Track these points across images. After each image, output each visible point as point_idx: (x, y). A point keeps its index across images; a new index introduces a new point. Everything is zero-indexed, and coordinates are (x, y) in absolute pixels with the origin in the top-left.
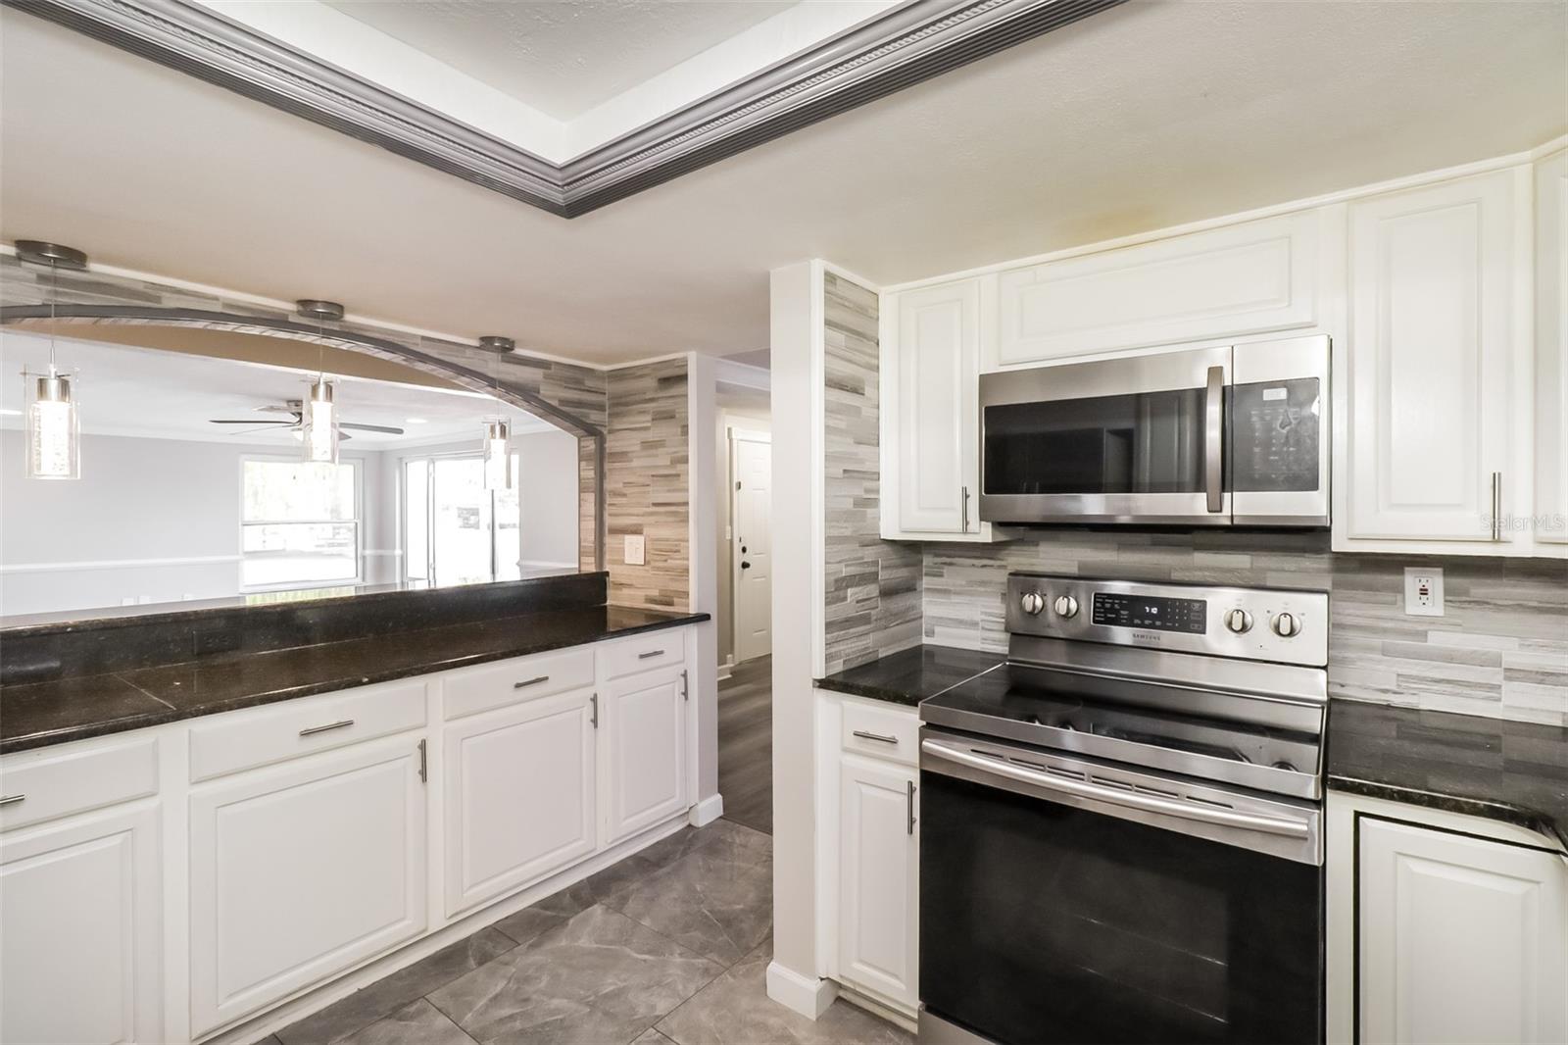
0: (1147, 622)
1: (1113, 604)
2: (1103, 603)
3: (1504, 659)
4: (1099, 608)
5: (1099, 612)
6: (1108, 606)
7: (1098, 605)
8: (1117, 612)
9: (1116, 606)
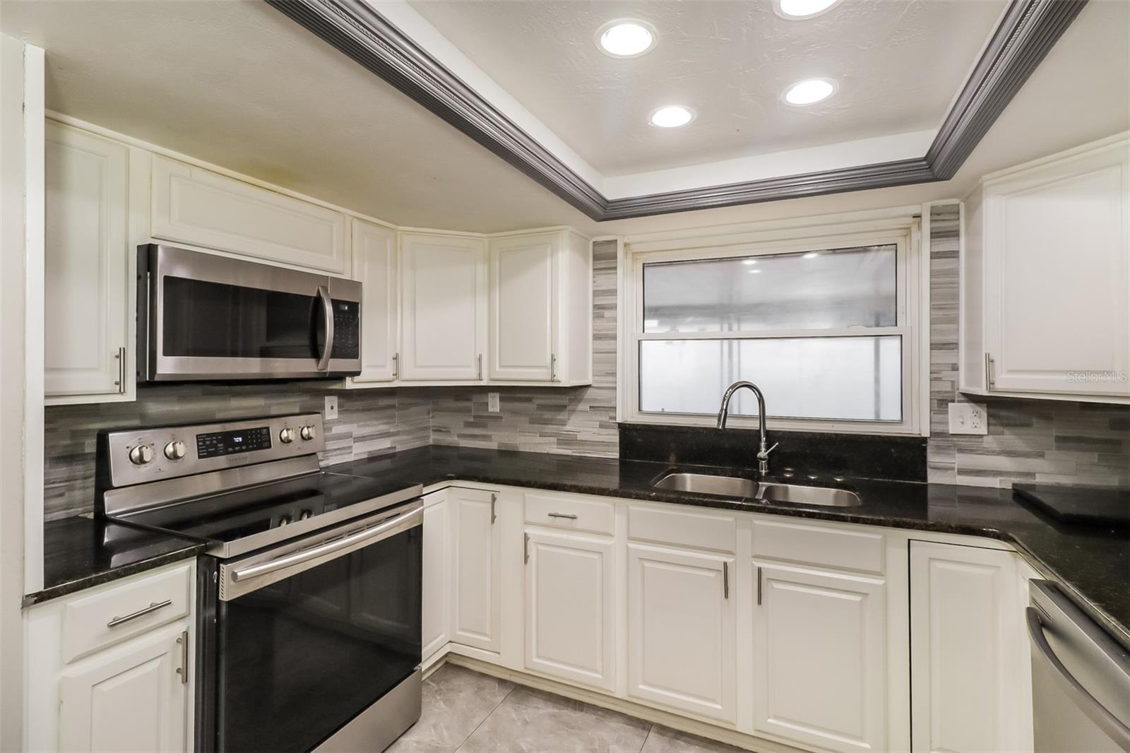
0: (237, 448)
1: (211, 440)
2: (204, 442)
3: (353, 433)
4: (201, 446)
5: (202, 449)
6: (208, 443)
7: (201, 443)
8: (215, 446)
9: (215, 442)
